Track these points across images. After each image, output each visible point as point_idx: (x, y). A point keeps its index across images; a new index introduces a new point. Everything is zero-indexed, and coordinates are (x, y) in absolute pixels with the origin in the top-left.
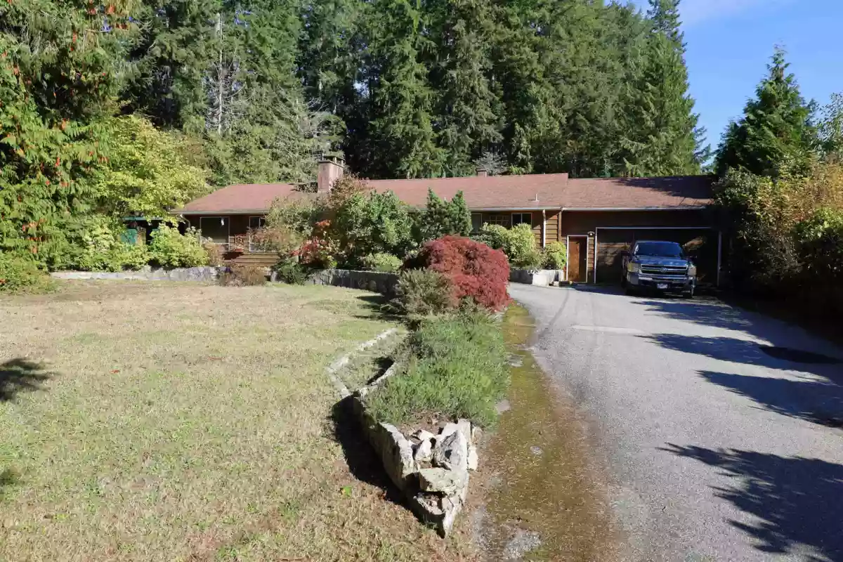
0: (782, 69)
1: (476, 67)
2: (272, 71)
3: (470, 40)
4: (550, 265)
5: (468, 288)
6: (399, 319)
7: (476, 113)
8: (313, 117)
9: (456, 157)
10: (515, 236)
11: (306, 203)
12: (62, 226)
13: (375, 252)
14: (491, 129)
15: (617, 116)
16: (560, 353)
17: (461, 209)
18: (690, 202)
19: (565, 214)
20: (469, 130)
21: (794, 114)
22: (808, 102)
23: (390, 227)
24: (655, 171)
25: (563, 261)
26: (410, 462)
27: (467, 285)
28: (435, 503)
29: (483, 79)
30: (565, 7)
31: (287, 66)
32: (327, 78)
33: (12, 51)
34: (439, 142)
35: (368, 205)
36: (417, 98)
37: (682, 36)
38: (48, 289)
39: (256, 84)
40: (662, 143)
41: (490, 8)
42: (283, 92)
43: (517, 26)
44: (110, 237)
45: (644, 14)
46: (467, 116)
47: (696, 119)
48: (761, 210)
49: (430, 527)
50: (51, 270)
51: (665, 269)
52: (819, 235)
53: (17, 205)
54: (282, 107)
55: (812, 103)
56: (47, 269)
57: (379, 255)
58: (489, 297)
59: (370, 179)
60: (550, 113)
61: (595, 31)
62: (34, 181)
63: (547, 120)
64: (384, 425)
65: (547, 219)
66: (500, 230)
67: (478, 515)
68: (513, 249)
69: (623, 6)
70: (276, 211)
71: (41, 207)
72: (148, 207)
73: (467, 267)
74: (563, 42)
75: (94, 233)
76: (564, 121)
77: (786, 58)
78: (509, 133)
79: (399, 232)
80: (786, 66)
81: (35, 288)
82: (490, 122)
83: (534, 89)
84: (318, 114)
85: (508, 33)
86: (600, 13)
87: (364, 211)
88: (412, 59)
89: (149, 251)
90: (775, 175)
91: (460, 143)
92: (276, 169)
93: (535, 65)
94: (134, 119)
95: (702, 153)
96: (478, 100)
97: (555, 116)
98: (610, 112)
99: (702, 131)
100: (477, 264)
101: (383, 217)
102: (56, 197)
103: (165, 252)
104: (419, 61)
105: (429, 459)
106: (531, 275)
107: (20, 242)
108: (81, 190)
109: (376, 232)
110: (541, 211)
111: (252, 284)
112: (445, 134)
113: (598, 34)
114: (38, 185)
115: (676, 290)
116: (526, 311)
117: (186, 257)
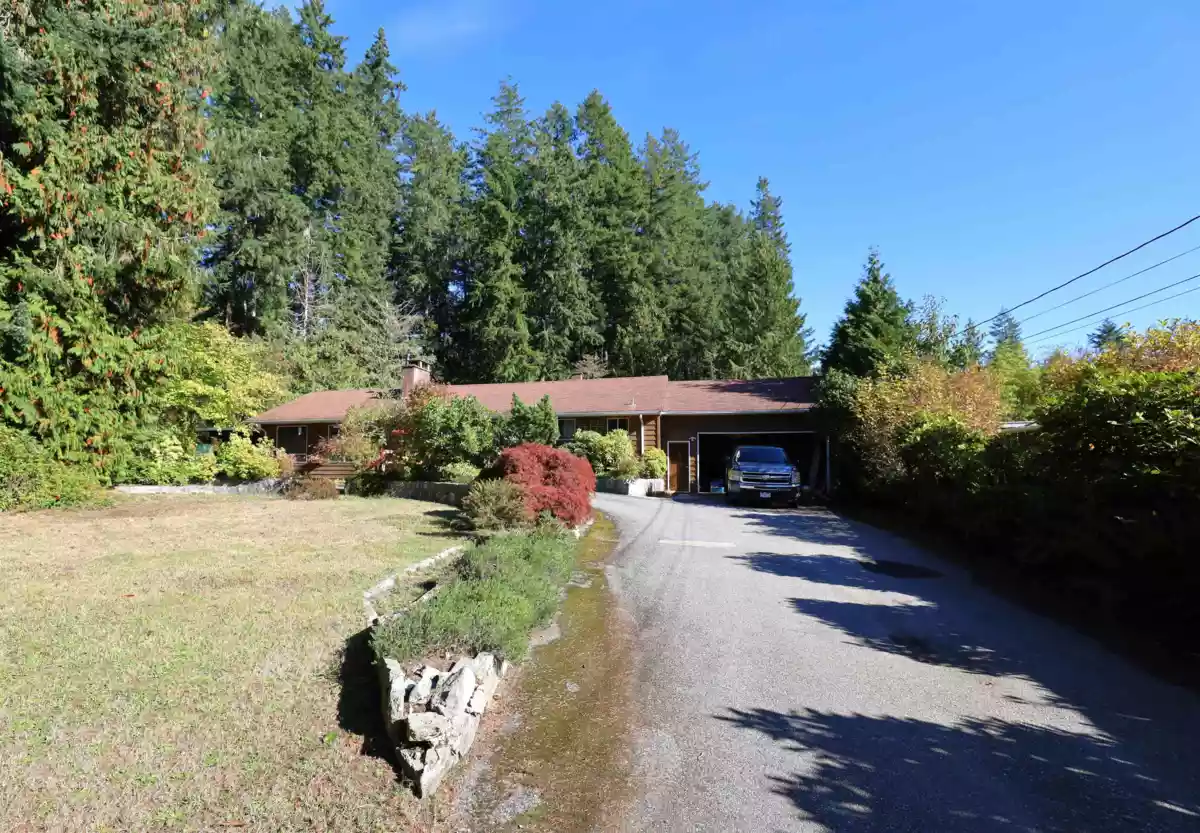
0: (878, 270)
1: (575, 268)
2: (361, 274)
3: (568, 240)
4: (649, 473)
5: (546, 500)
6: (467, 535)
7: (575, 314)
8: (403, 320)
10: (612, 442)
11: (384, 408)
12: (129, 438)
13: (455, 461)
14: (591, 331)
15: (722, 316)
16: (637, 571)
17: (547, 414)
18: (791, 406)
19: (664, 418)
20: (567, 332)
21: (894, 314)
22: (906, 302)
23: (471, 434)
24: (763, 373)
25: (662, 469)
26: (399, 705)
27: (545, 496)
28: (419, 755)
29: (582, 279)
30: (664, 208)
31: (377, 269)
32: (418, 280)
33: (87, 262)
34: (536, 344)
35: (447, 412)
36: (512, 299)
37: (785, 237)
38: (106, 504)
39: (343, 288)
40: (769, 344)
41: (587, 209)
42: (372, 296)
43: (616, 226)
44: (180, 448)
45: (745, 216)
46: (565, 319)
47: (803, 318)
48: (862, 412)
49: (406, 785)
50: (115, 484)
51: (768, 477)
52: (919, 439)
53: (83, 416)
54: (371, 312)
55: (910, 303)
56: (111, 484)
57: (458, 465)
58: (569, 512)
59: (452, 384)
60: (652, 312)
61: (697, 231)
62: (102, 391)
63: (649, 319)
64: (387, 660)
65: (645, 424)
66: (594, 436)
67: (479, 767)
68: (608, 457)
69: (725, 206)
70: (352, 419)
71: (108, 420)
72: (217, 416)
73: (547, 477)
74: (665, 242)
75: (162, 444)
76: (668, 323)
77: (881, 259)
78: (610, 334)
79: (480, 440)
80: (882, 266)
81: (91, 504)
82: (590, 323)
83: (635, 289)
84: (409, 318)
85: (607, 233)
86: (700, 214)
87: (444, 417)
88: (508, 260)
89: (218, 462)
90: (875, 376)
91: (559, 345)
92: (363, 375)
93: (636, 264)
94: (208, 324)
95: (810, 354)
96: (577, 302)
97: (659, 317)
98: (714, 313)
99: (809, 332)
100: (557, 473)
101: (464, 424)
102: (124, 408)
103: (234, 465)
104: (514, 262)
105: (425, 701)
106: (627, 485)
107: (85, 455)
108: (149, 400)
109: (457, 440)
110: (638, 416)
111: (322, 498)
112: (542, 336)
113: (700, 234)
114: (104, 396)
115: (780, 500)
116: (612, 525)
117: (254, 469)
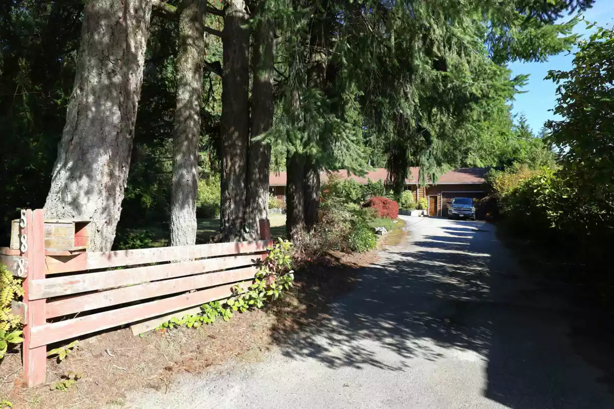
4: (419, 208)
9: (376, 151)
10: (405, 195)
19: (427, 185)
25: (426, 206)
27: (384, 212)
35: (344, 184)
36: (355, 121)
51: (462, 209)
57: (349, 204)
65: (419, 188)
68: (404, 201)
106: (411, 212)
109: (348, 195)
110: (416, 185)
112: (370, 139)
115: (467, 217)
